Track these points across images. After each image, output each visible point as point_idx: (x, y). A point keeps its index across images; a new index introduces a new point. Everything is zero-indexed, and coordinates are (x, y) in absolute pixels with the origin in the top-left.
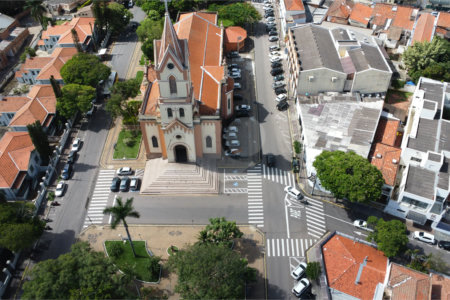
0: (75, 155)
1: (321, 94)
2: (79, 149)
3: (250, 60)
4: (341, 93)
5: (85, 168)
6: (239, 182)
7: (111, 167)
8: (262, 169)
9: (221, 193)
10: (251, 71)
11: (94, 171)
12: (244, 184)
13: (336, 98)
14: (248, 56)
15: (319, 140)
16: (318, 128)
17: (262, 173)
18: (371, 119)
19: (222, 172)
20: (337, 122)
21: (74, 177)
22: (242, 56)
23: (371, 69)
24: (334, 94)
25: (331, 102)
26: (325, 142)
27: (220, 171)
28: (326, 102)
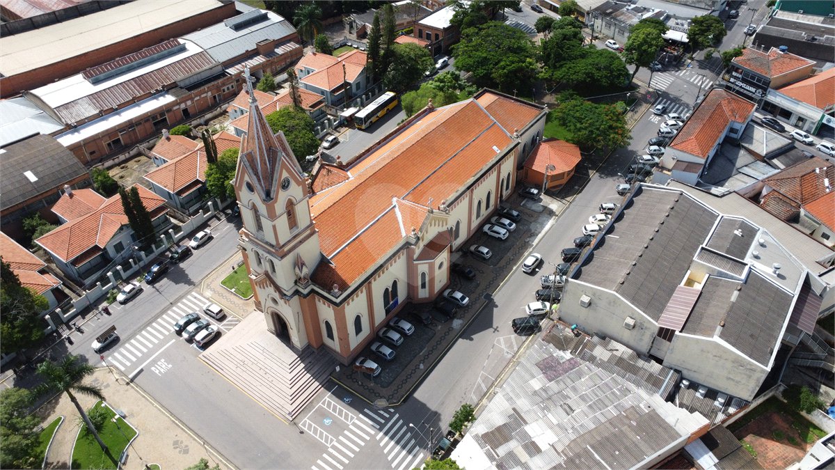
0: (187, 254)
1: (596, 339)
2: (198, 247)
3: (551, 213)
4: (639, 355)
5: (181, 278)
6: (335, 422)
7: (208, 293)
8: (387, 420)
9: (294, 423)
10: (533, 235)
11: (186, 287)
12: (338, 428)
13: (620, 361)
14: (554, 205)
15: (499, 429)
16: (523, 404)
17: (380, 430)
18: (643, 446)
19: (328, 389)
20: (569, 410)
21: (157, 285)
22: (546, 200)
23: (716, 339)
24: (622, 350)
25: (601, 365)
26: (507, 439)
27: (328, 385)
28: (592, 359)
